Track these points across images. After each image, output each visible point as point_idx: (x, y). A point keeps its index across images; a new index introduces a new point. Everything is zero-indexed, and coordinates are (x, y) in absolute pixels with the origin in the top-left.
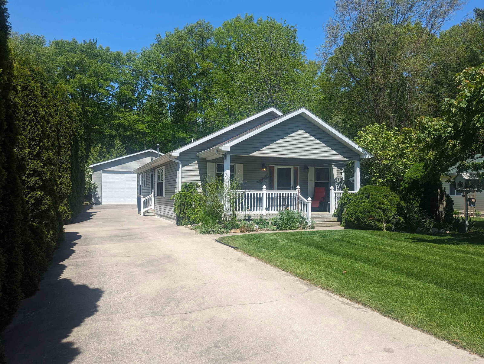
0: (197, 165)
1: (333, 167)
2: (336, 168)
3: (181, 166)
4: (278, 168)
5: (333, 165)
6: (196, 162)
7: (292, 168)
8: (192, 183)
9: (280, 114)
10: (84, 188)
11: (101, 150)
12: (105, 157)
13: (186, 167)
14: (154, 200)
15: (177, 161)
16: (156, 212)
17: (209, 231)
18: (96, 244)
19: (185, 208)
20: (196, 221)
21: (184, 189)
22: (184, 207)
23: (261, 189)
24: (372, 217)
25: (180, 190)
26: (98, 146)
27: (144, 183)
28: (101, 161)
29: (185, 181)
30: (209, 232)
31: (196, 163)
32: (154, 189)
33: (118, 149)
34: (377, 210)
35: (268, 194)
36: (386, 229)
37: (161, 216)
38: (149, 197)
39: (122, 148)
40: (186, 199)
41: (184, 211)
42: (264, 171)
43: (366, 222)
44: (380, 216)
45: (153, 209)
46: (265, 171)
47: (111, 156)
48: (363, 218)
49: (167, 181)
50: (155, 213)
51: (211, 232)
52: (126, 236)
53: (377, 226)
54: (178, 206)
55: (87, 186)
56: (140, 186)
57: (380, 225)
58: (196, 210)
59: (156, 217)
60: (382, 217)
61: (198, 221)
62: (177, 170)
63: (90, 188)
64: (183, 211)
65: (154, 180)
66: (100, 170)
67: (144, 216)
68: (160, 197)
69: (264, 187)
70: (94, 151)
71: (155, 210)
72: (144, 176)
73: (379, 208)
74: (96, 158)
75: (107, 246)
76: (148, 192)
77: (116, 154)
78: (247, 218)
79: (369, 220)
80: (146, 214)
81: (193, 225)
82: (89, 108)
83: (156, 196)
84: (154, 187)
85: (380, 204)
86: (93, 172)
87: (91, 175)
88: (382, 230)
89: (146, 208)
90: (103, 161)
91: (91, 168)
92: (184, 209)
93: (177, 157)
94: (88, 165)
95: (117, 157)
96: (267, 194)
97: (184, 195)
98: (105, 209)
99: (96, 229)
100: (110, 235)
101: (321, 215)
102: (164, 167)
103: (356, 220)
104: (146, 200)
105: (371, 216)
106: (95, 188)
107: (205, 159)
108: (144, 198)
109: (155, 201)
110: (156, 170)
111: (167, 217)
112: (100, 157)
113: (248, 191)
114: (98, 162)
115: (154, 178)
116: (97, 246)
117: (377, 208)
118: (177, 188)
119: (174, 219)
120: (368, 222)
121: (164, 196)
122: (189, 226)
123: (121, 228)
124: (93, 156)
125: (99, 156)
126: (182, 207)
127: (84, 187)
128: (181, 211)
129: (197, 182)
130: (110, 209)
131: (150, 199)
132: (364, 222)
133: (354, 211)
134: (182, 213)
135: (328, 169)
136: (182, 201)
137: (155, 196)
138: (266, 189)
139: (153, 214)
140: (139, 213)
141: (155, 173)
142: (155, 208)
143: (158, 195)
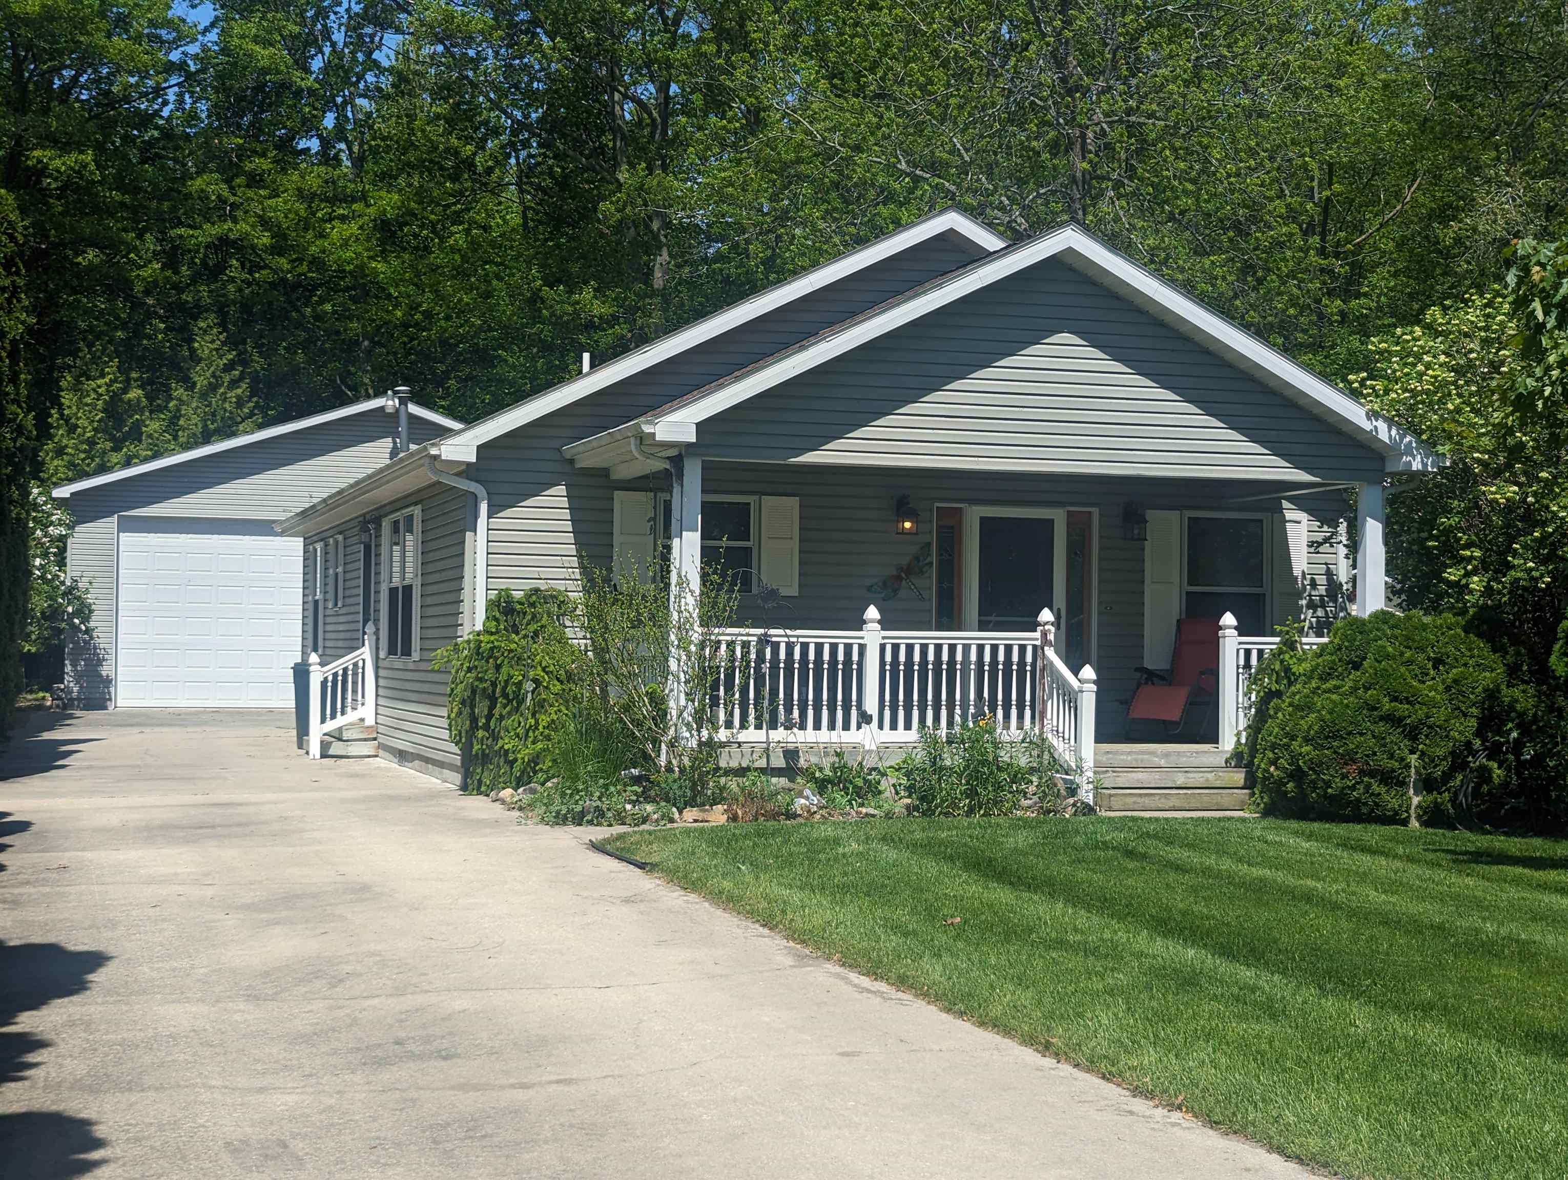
0: (564, 502)
1: (1289, 515)
2: (1303, 516)
3: (484, 507)
4: (983, 520)
5: (1285, 504)
6: (561, 490)
7: (1059, 517)
8: (537, 590)
9: (990, 241)
10: (26, 613)
11: (115, 398)
12: (136, 434)
13: (508, 512)
14: (377, 677)
15: (464, 485)
16: (381, 739)
17: (579, 808)
18: (83, 850)
19: (496, 712)
20: (535, 772)
21: (496, 619)
22: (492, 708)
23: (859, 624)
24: (1354, 761)
25: (479, 627)
26: (103, 376)
27: (331, 588)
28: (115, 458)
29: (503, 584)
30: (583, 814)
31: (557, 495)
32: (376, 621)
33: (213, 388)
34: (1381, 727)
35: (889, 649)
36: (1419, 818)
37: (402, 756)
38: (347, 660)
39: (234, 384)
40: (498, 667)
41: (492, 724)
42: (904, 532)
43: (1328, 784)
44: (1392, 757)
45: (370, 721)
46: (909, 533)
47: (173, 426)
48: (1316, 766)
49: (431, 578)
50: (381, 746)
51: (589, 817)
52: (213, 827)
53: (1377, 804)
54: (463, 702)
55: (39, 603)
56: (316, 602)
57: (1391, 800)
58: (544, 720)
59: (385, 763)
60: (1403, 759)
61: (547, 772)
62: (463, 531)
63: (54, 614)
64: (486, 727)
65: (378, 573)
66: (110, 514)
67: (323, 756)
68: (397, 662)
69: (872, 613)
70: (80, 404)
71: (381, 729)
72: (331, 549)
73: (1393, 720)
74: (92, 443)
75: (129, 855)
76: (348, 635)
77: (204, 421)
78: (779, 762)
79: (1344, 777)
80: (336, 748)
81: (521, 790)
82: (48, 153)
83: (382, 655)
84: (377, 611)
85: (1395, 699)
86: (71, 527)
87: (63, 539)
88: (1405, 822)
89: (333, 717)
90: (128, 464)
91: (61, 503)
92: (489, 717)
93: (469, 464)
94: (46, 484)
95: (206, 438)
96: (883, 648)
97: (492, 649)
98: (136, 730)
99: (84, 803)
100: (144, 824)
101: (1167, 755)
102: (417, 511)
103: (1291, 776)
104: (335, 675)
105: (1349, 758)
106: (85, 612)
107: (603, 473)
108: (322, 664)
109: (382, 682)
110: (386, 524)
111: (427, 760)
112: (112, 438)
113: (780, 632)
114: (103, 469)
115: (378, 564)
116: (88, 855)
117: (1382, 718)
118: (465, 619)
119: (451, 767)
120: (1338, 783)
121: (416, 656)
122: (507, 793)
123: (200, 799)
124: (72, 429)
125: (105, 431)
126: (481, 708)
127: (25, 607)
128: (474, 725)
129: (560, 585)
130: (157, 729)
131: (355, 674)
132: (1320, 784)
133: (1287, 735)
134: (480, 733)
135: (1261, 521)
136: (481, 680)
137: (377, 658)
138: (879, 622)
139: (367, 748)
140: (300, 747)
141: (378, 536)
142: (381, 719)
143: (392, 651)
